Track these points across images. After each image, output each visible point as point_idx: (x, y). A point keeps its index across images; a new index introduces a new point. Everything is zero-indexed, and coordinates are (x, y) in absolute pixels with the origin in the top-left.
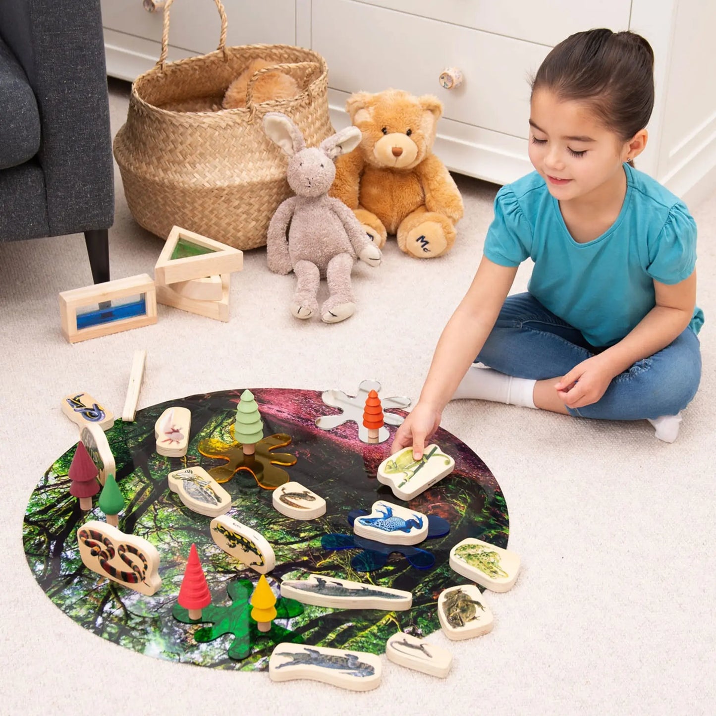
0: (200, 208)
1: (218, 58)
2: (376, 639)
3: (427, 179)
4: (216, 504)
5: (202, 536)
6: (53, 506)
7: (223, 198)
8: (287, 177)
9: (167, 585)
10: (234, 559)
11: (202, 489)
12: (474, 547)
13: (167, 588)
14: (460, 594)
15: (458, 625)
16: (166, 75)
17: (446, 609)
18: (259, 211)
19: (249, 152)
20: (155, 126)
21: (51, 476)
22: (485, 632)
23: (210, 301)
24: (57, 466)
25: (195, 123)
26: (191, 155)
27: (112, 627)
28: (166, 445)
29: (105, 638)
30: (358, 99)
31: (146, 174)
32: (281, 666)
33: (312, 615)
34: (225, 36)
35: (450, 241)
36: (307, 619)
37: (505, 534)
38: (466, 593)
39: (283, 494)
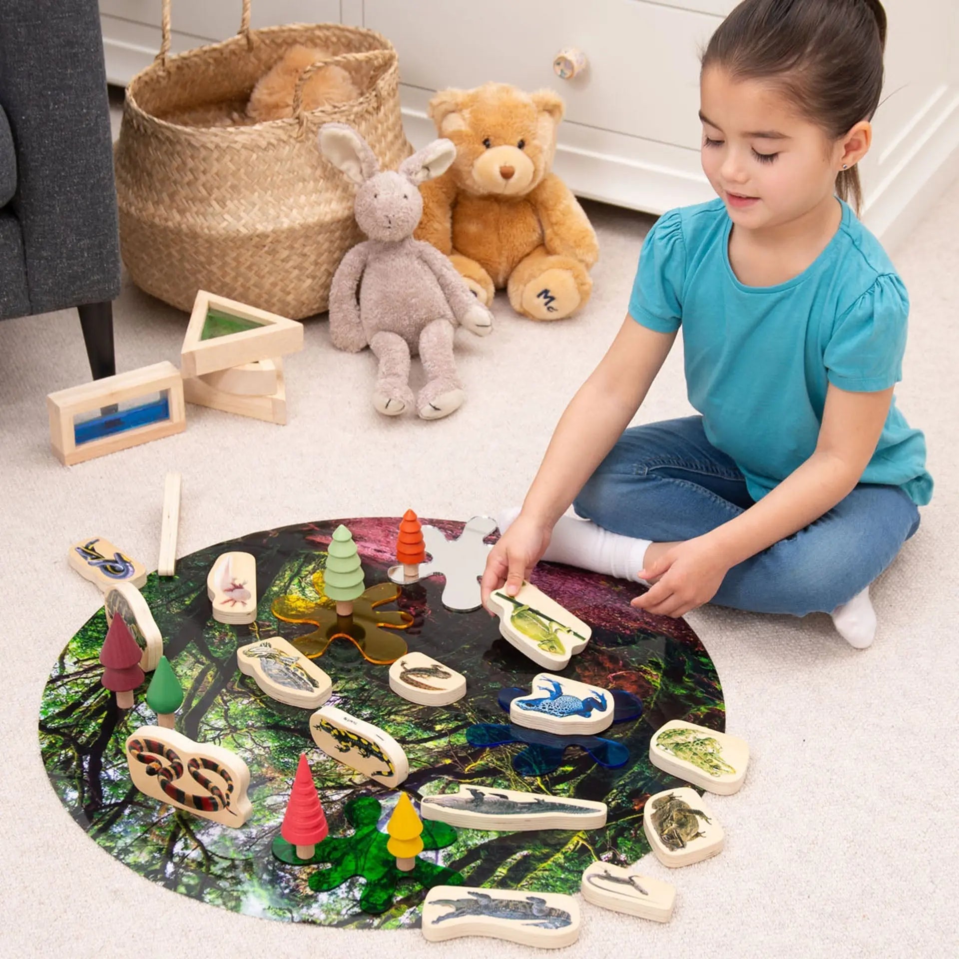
0: (234, 264)
1: (240, 46)
2: (564, 873)
3: (546, 209)
4: (312, 691)
5: (297, 737)
6: (77, 704)
7: (266, 249)
8: (354, 215)
9: (258, 811)
10: (347, 767)
11: (288, 669)
12: (682, 733)
13: (259, 815)
14: (672, 801)
15: (678, 846)
16: (169, 73)
17: (657, 823)
18: (316, 263)
19: (299, 180)
20: (164, 148)
21: (69, 661)
22: (713, 854)
23: (261, 396)
24: (74, 645)
25: (222, 142)
26: (218, 188)
27: (189, 876)
28: (227, 608)
29: (181, 894)
30: (444, 98)
31: (154, 218)
32: (440, 919)
33: (470, 843)
34: (248, 14)
35: (584, 295)
36: (463, 849)
37: (720, 711)
38: (681, 799)
39: (403, 670)
